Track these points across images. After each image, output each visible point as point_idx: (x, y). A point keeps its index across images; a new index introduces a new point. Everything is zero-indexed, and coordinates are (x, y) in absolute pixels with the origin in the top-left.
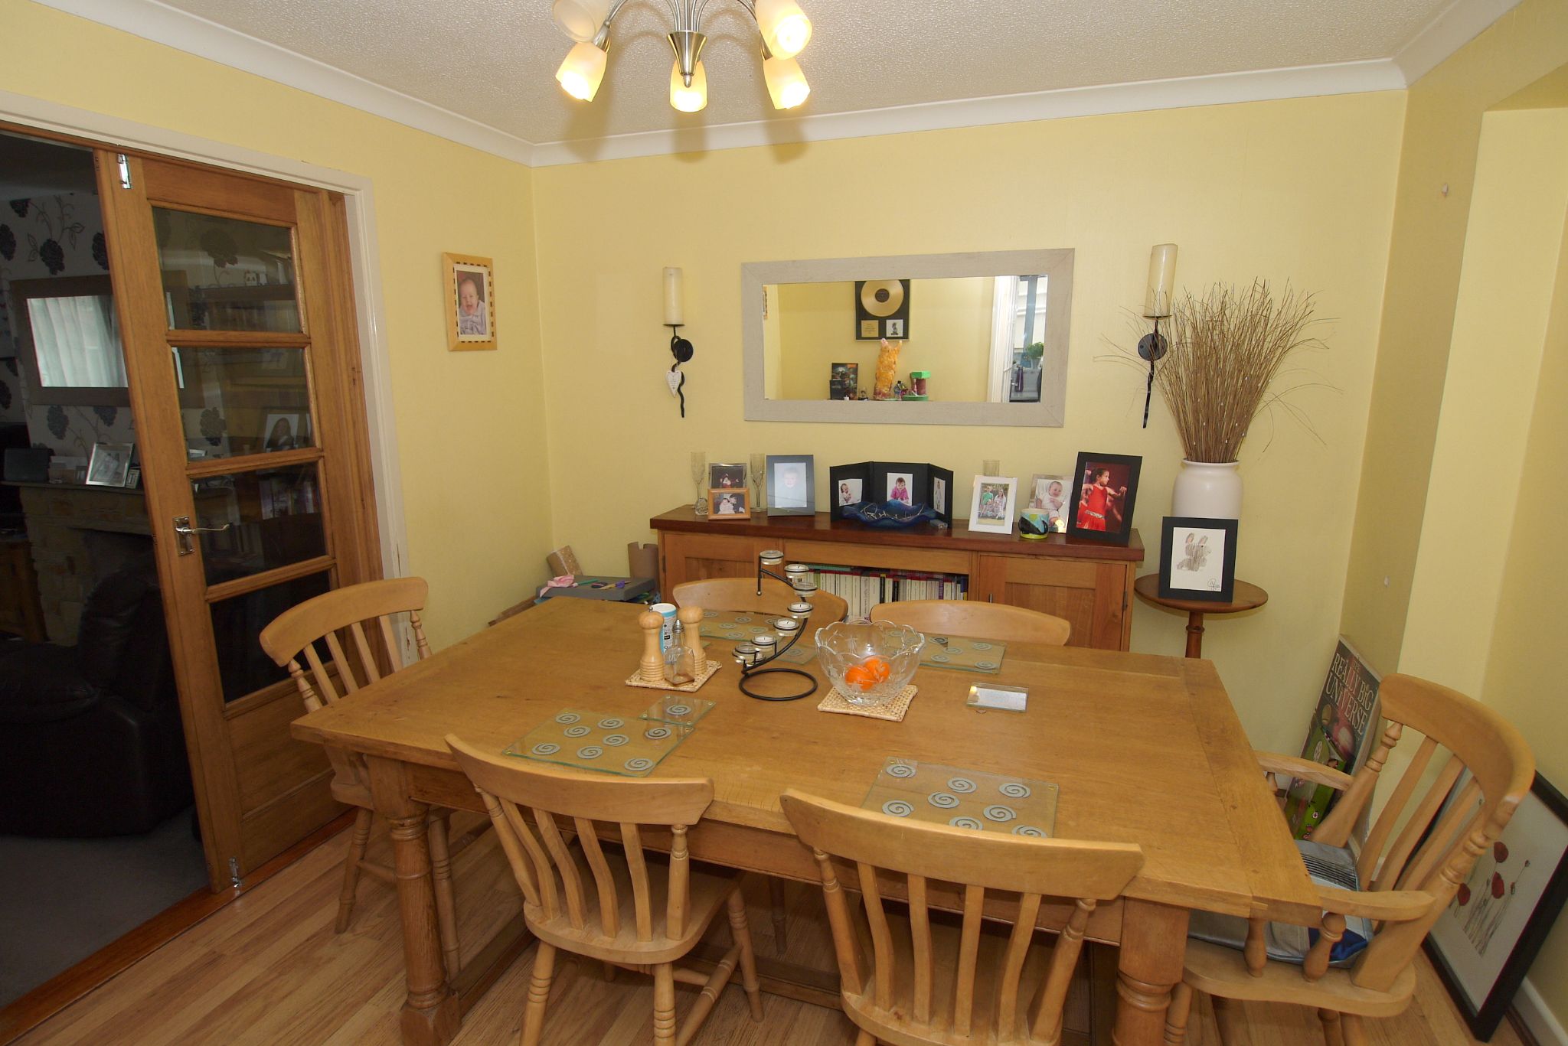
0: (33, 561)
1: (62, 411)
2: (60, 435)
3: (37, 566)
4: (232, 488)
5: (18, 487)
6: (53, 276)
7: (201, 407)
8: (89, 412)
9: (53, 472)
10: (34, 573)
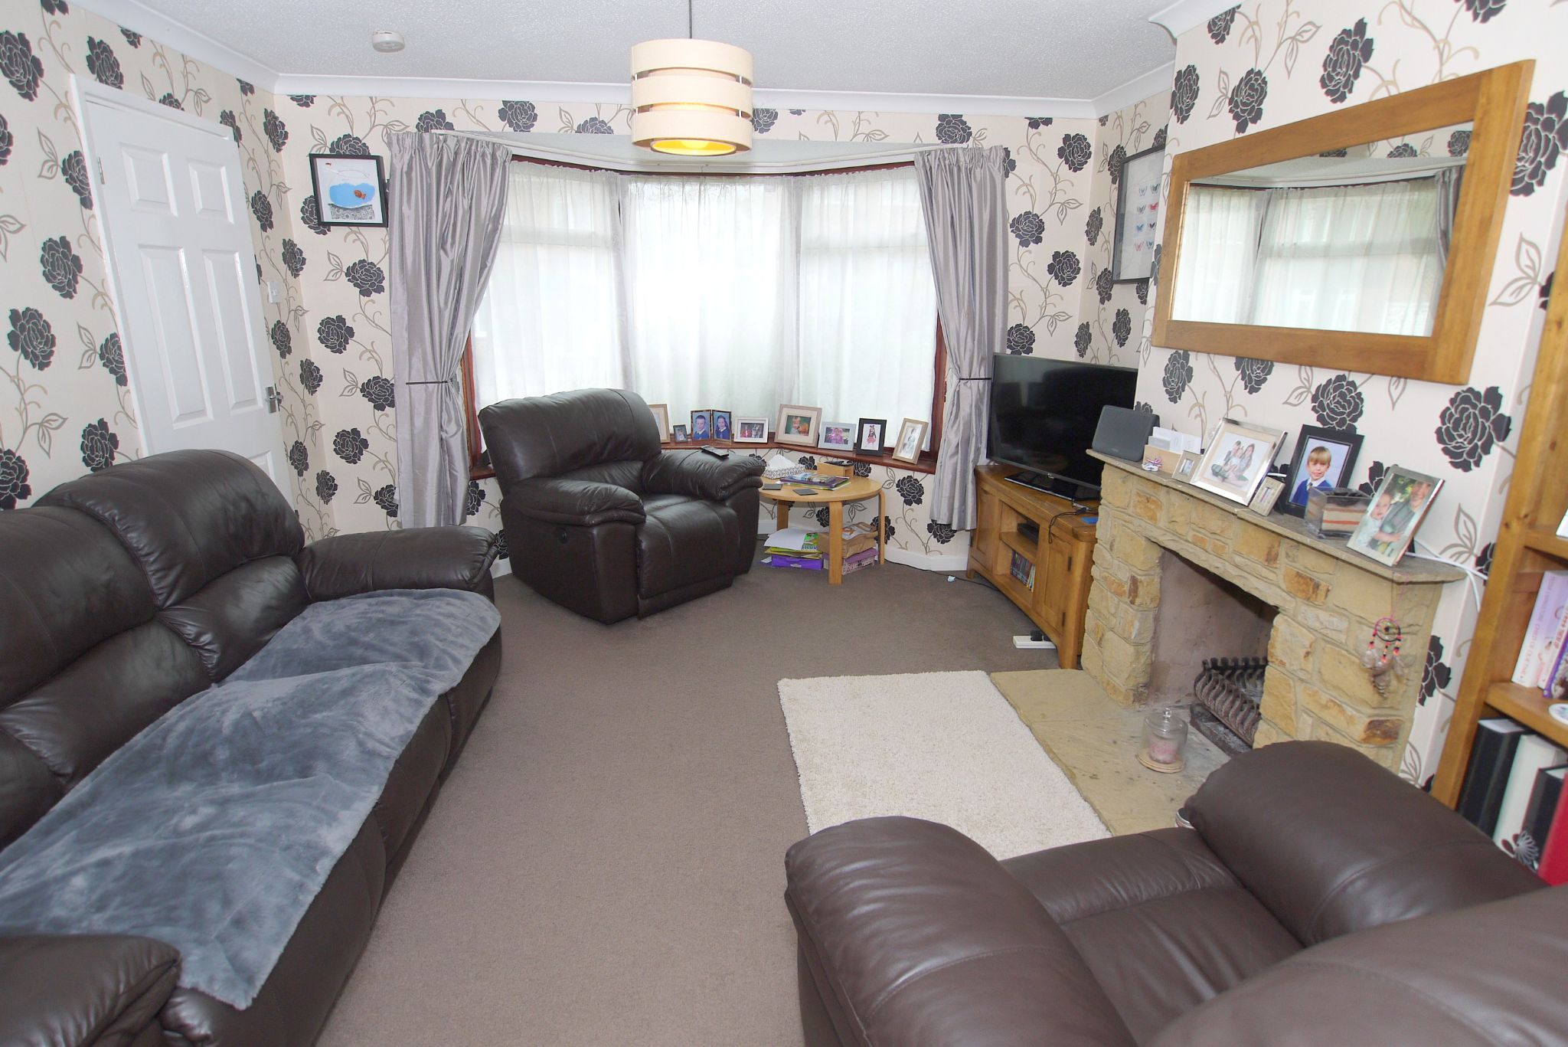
0: (1094, 563)
1: (1187, 360)
2: (1174, 396)
3: (1095, 571)
4: (1469, 567)
5: (1104, 463)
6: (1241, 135)
7: (1452, 382)
8: (1227, 366)
9: (1149, 450)
10: (1088, 580)
